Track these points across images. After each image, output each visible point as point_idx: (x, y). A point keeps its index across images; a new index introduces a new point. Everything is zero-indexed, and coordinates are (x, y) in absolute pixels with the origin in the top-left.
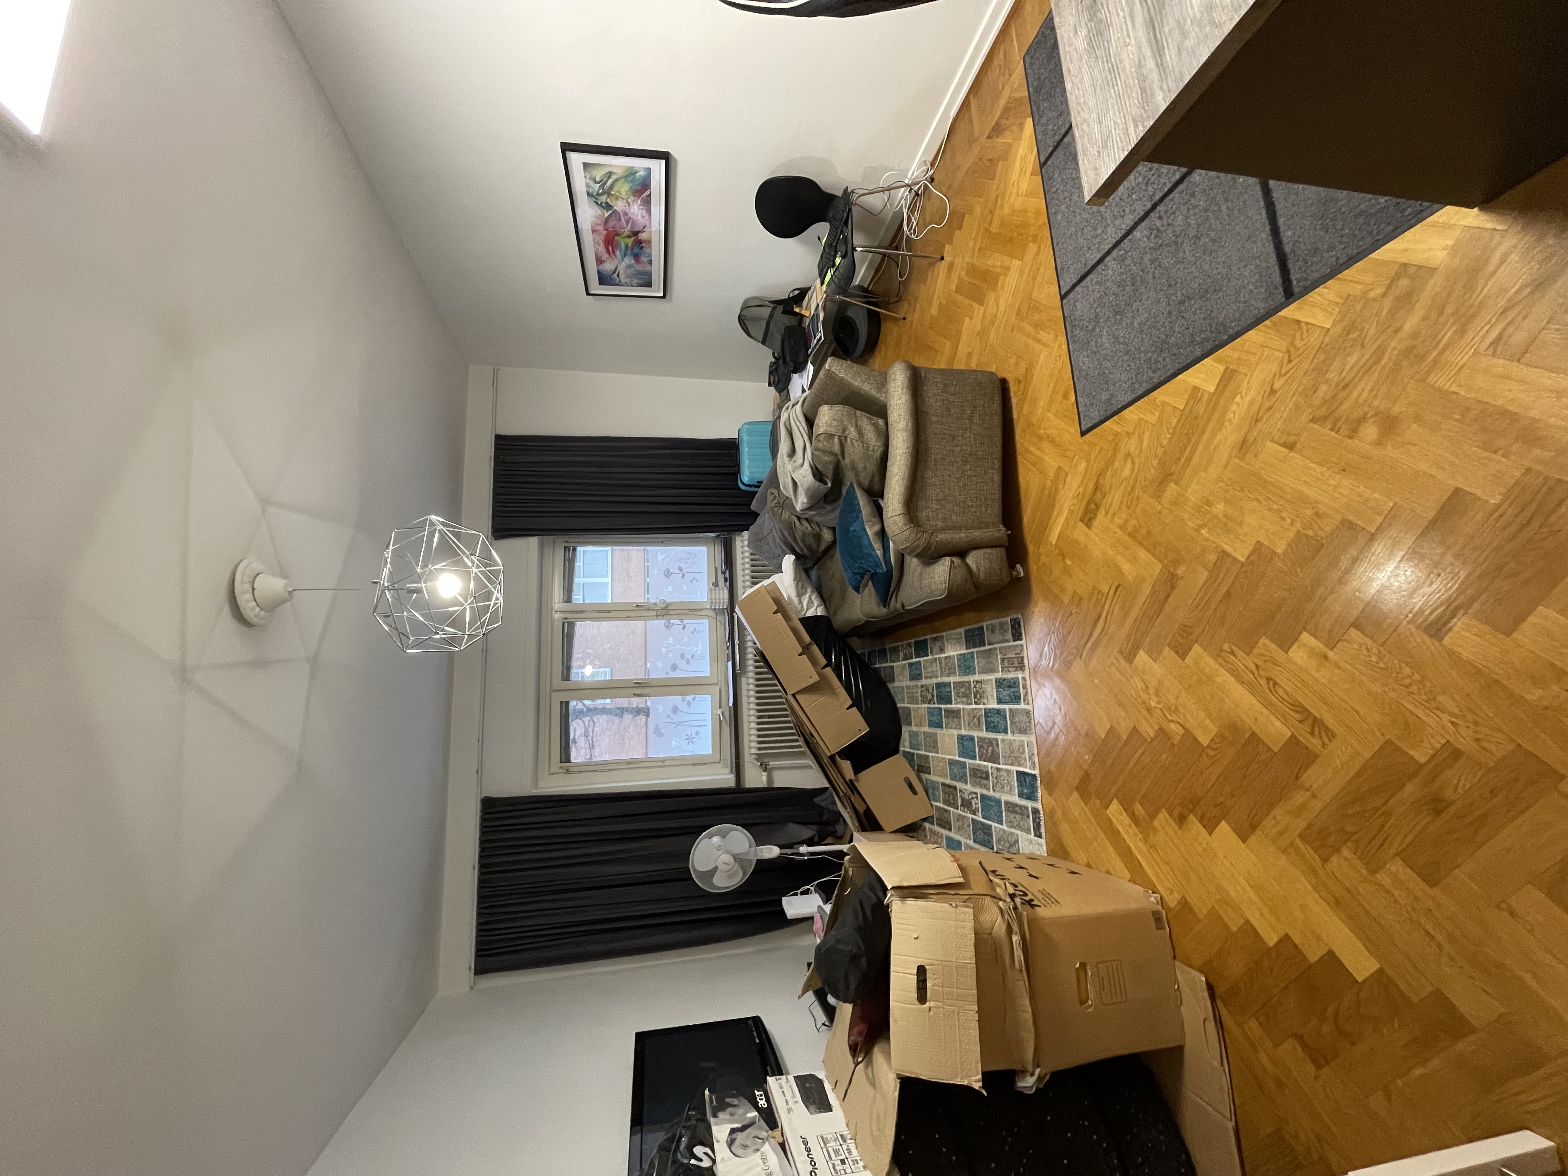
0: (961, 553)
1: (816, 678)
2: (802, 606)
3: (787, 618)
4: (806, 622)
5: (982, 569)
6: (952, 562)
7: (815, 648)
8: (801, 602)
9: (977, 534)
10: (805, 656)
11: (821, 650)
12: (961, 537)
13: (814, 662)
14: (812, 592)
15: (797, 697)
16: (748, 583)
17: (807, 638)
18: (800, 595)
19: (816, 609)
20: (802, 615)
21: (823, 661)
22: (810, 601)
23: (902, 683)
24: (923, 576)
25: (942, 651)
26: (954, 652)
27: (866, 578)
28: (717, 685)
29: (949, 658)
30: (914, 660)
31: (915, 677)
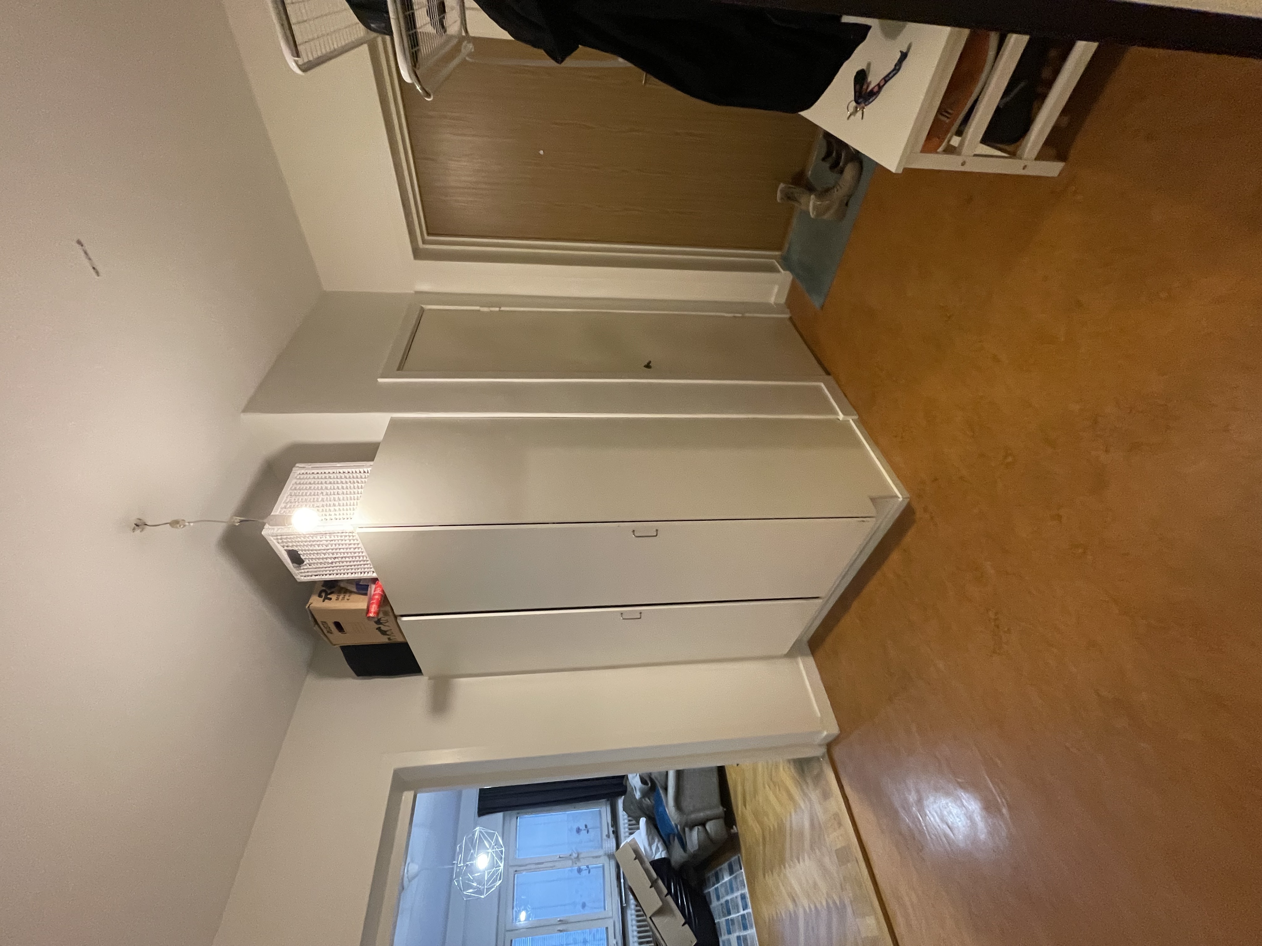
0: (703, 824)
1: (660, 904)
2: (652, 852)
3: (642, 862)
4: (654, 863)
5: (713, 831)
6: (698, 829)
7: (660, 882)
8: (651, 849)
9: (709, 813)
10: (653, 889)
11: (664, 884)
12: (701, 815)
13: (659, 892)
14: (659, 841)
15: (653, 919)
16: (627, 834)
17: (655, 875)
18: (650, 845)
19: (661, 854)
20: (652, 859)
21: (665, 891)
22: (657, 848)
23: (715, 905)
24: (691, 836)
25: (723, 878)
26: (727, 878)
27: (671, 837)
28: (612, 917)
29: (726, 883)
30: (716, 886)
31: (718, 898)
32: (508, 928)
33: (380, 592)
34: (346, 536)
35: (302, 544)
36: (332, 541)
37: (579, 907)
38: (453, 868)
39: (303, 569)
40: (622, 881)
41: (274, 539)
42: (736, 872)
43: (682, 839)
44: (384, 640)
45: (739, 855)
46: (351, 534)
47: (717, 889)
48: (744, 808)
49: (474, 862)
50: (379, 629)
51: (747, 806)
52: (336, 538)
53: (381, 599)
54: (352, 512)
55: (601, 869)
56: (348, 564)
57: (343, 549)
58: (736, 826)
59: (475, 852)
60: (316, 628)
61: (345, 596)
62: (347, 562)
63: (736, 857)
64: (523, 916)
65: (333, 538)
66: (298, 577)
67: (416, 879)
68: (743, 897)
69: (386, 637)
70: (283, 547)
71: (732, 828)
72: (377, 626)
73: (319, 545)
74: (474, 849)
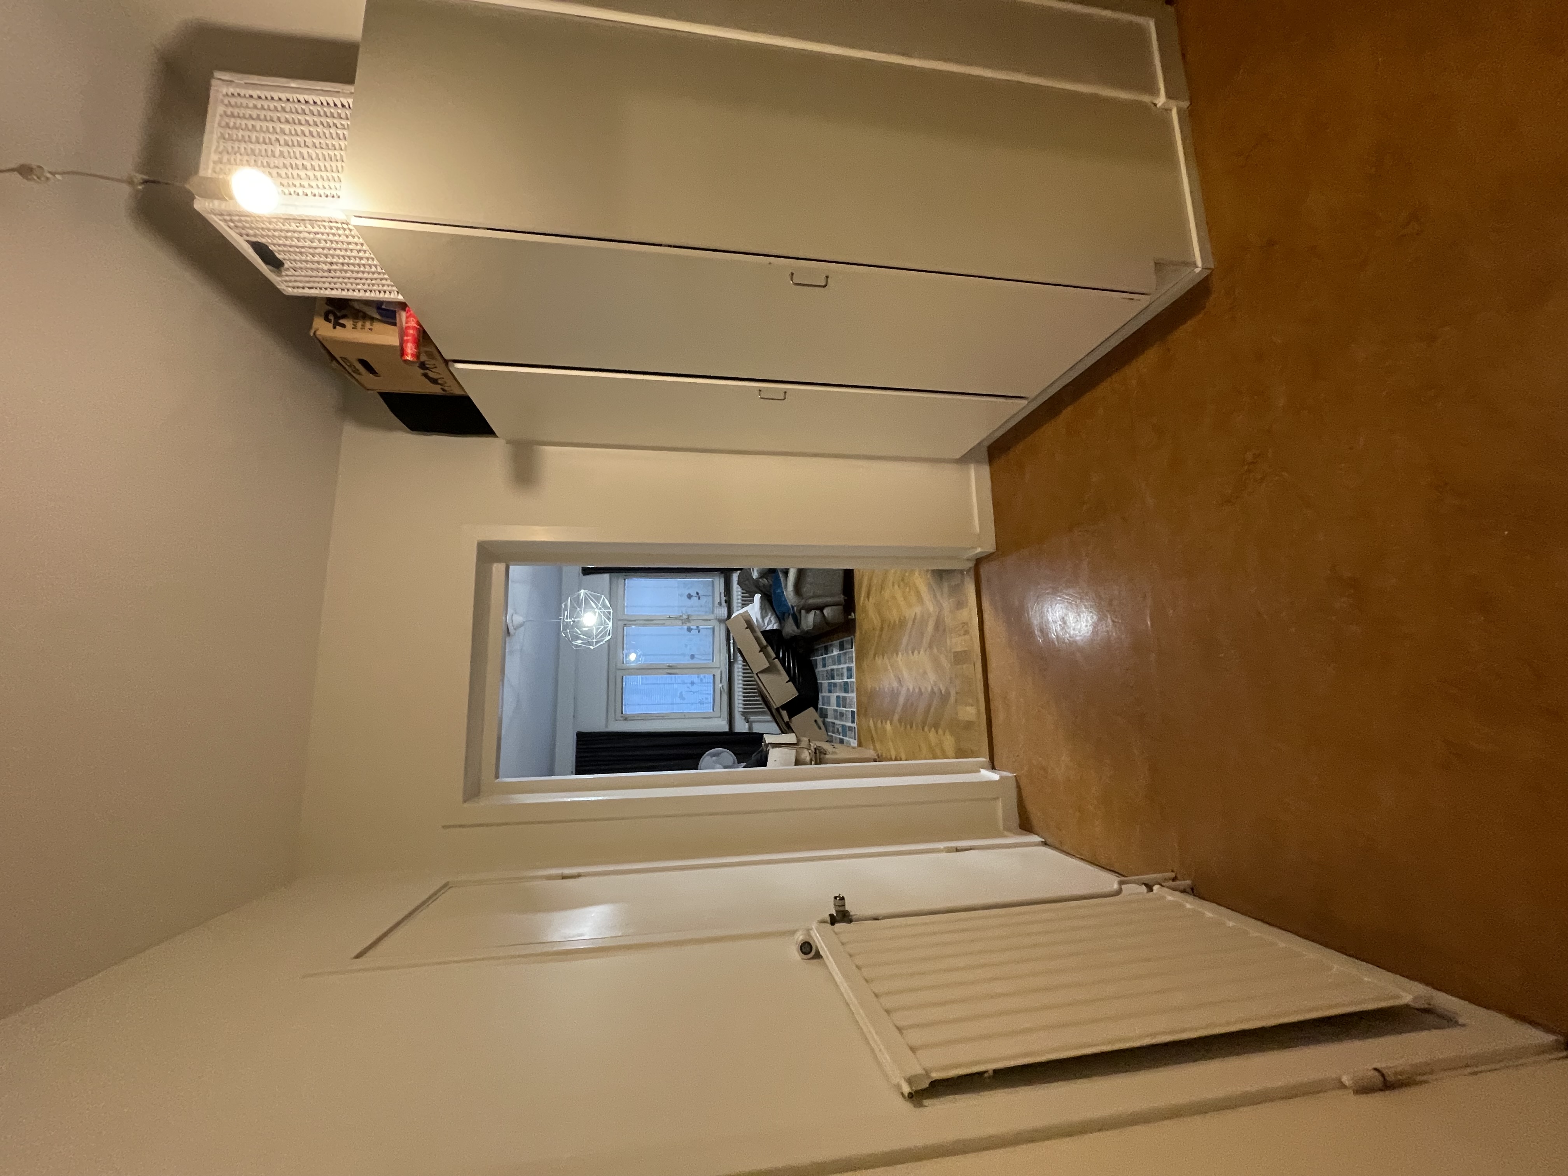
0: (821, 608)
1: (768, 665)
2: (764, 624)
3: (753, 630)
4: (765, 633)
5: (830, 615)
6: (815, 612)
7: (769, 649)
8: (763, 621)
9: (828, 600)
10: (762, 653)
11: (773, 650)
12: (821, 601)
13: (767, 656)
14: (772, 615)
15: (759, 675)
17: (764, 643)
18: (763, 618)
19: (772, 624)
20: (763, 629)
21: (774, 656)
22: (770, 621)
23: (820, 669)
24: (806, 618)
25: (832, 652)
26: (836, 652)
27: (786, 615)
28: (719, 668)
29: (834, 656)
30: (824, 656)
31: (824, 666)
32: (618, 667)
33: (416, 325)
34: (338, 228)
35: (270, 234)
36: (318, 233)
37: (689, 658)
38: (560, 623)
39: (287, 276)
40: (732, 641)
41: (220, 220)
42: (846, 649)
43: (797, 617)
44: (436, 390)
45: (852, 637)
46: (345, 226)
47: (824, 659)
48: (867, 600)
49: (581, 619)
50: (426, 375)
51: (871, 599)
52: (323, 230)
53: (418, 335)
54: (338, 185)
55: (711, 631)
56: (355, 275)
57: (340, 249)
58: (854, 613)
59: (581, 611)
60: (334, 364)
61: (364, 322)
62: (352, 272)
63: (850, 638)
64: (633, 657)
65: (316, 229)
66: (282, 288)
67: (522, 628)
68: (849, 669)
69: (439, 387)
70: (241, 235)
71: (850, 615)
72: (422, 371)
73: (298, 239)
74: (580, 606)
